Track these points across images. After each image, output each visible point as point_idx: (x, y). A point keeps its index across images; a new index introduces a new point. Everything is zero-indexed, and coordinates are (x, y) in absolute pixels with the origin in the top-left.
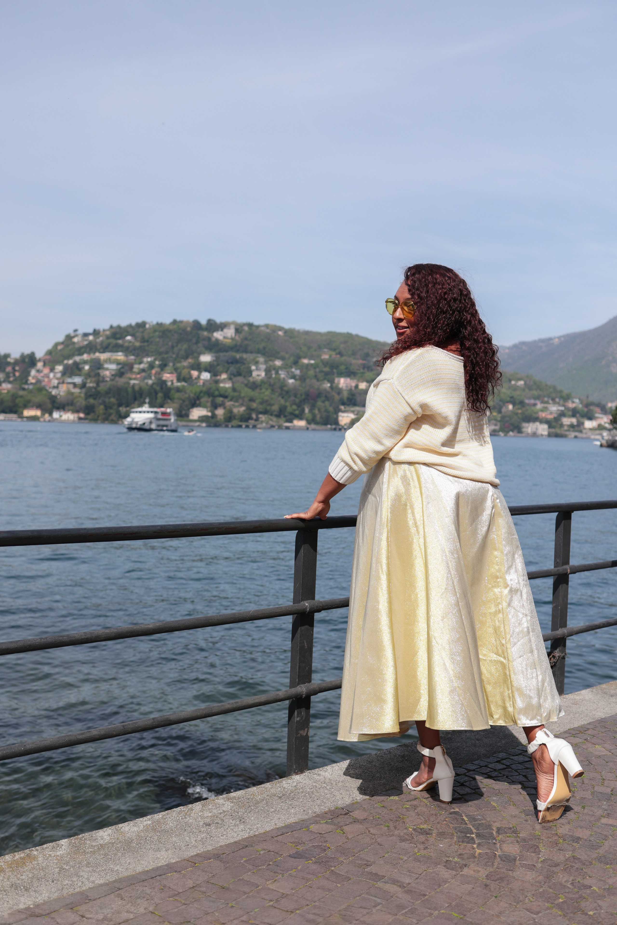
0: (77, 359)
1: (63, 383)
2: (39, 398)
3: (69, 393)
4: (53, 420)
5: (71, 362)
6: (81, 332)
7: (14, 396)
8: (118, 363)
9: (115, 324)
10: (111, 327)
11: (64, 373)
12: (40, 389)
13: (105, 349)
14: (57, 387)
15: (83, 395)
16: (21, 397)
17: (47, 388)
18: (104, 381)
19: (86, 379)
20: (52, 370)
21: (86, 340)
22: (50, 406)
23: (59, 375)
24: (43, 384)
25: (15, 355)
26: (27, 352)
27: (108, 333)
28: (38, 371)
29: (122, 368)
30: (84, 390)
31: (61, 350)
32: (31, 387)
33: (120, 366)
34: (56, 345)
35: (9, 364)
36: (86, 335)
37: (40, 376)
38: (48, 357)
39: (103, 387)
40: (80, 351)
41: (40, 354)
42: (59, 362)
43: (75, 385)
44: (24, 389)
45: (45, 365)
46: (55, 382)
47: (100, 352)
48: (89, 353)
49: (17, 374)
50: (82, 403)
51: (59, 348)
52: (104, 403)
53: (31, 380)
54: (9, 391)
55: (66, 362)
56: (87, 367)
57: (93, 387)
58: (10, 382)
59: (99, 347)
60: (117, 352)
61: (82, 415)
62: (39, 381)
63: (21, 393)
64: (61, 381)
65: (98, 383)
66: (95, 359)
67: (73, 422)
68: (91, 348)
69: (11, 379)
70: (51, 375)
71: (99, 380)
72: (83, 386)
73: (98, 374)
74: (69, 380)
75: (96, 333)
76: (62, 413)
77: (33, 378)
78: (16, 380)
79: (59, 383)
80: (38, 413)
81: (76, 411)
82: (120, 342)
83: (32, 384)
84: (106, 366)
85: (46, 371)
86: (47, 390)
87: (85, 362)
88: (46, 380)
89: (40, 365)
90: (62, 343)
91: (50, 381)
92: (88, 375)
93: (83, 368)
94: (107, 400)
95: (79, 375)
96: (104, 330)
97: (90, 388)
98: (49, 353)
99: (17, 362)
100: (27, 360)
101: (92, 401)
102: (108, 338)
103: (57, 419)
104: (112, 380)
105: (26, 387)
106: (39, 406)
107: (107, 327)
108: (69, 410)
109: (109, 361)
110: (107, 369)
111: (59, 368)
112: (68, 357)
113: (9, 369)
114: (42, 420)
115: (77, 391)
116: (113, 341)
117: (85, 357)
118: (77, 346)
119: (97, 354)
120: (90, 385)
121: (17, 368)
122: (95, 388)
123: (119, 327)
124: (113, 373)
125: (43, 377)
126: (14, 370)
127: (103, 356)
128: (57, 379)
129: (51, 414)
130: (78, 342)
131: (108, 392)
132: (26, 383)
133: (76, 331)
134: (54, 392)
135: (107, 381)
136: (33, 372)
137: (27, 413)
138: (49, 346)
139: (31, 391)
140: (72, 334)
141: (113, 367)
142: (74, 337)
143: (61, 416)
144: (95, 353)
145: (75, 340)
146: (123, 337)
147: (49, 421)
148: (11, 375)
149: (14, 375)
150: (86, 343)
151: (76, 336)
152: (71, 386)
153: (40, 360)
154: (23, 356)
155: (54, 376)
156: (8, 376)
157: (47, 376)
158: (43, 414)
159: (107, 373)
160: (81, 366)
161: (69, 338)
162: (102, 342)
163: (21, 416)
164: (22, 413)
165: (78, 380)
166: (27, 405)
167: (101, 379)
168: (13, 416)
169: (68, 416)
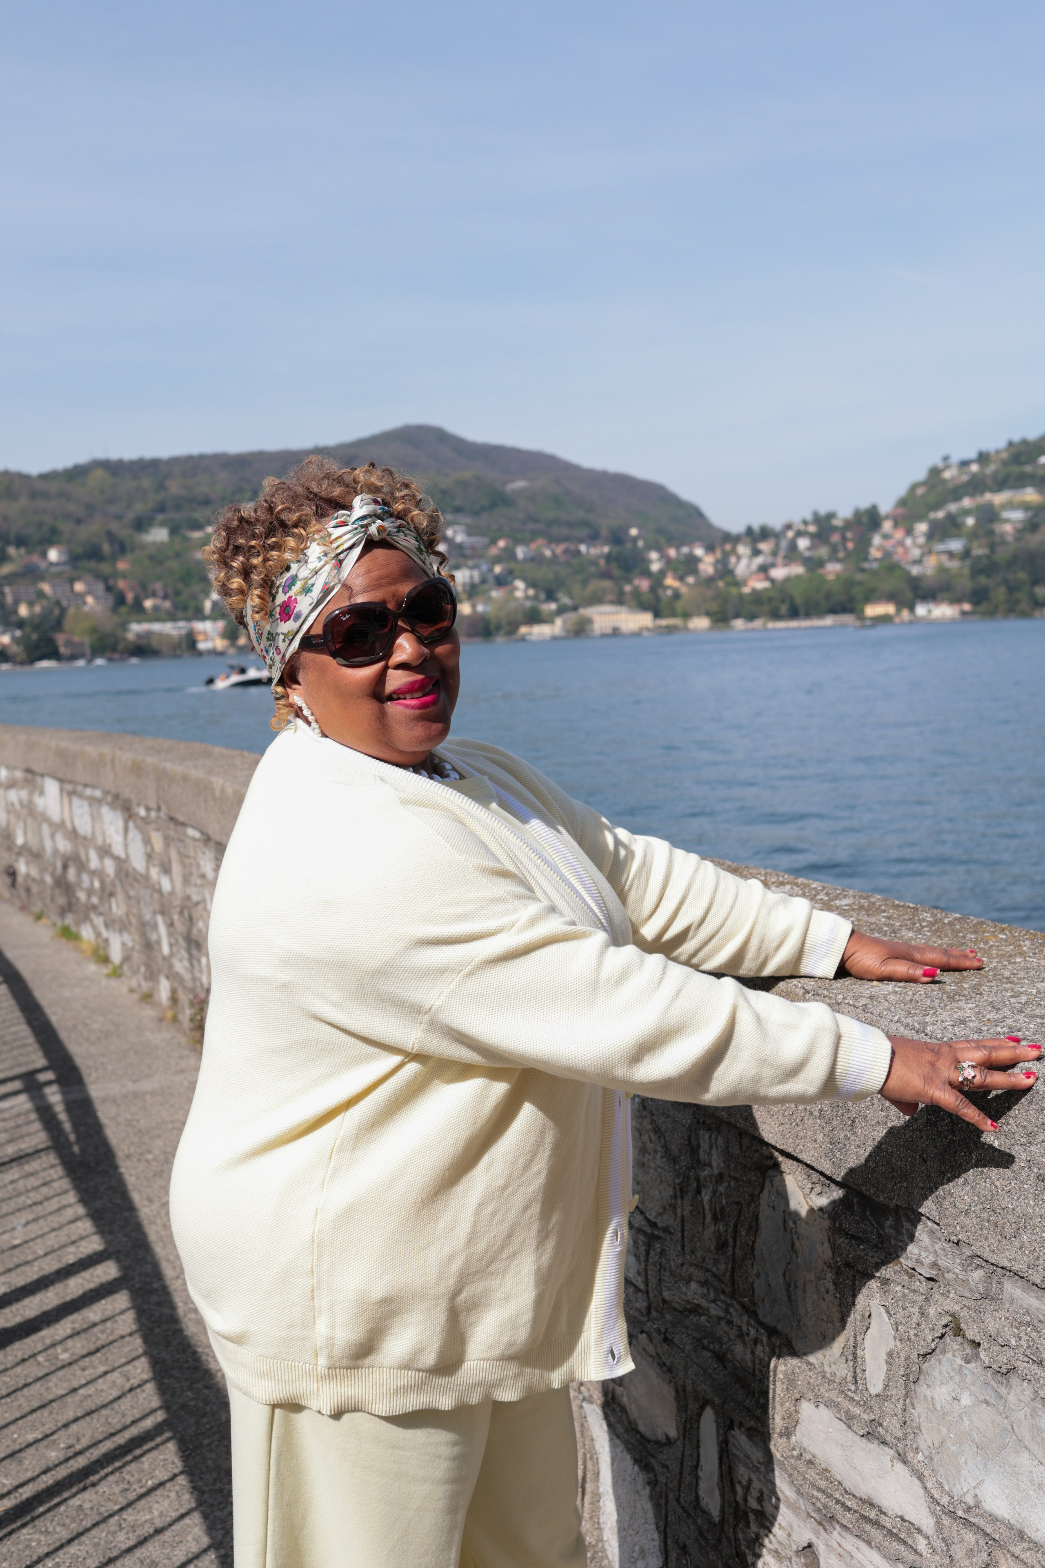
0: (953, 507)
1: (930, 552)
2: (889, 584)
3: (942, 570)
4: (915, 621)
5: (940, 514)
6: (955, 459)
7: (848, 584)
8: (1026, 506)
9: (1016, 437)
10: (1011, 444)
11: (930, 536)
12: (891, 566)
13: (1001, 484)
14: (918, 562)
15: (966, 571)
16: (860, 583)
17: (903, 563)
18: (1003, 542)
19: (970, 541)
20: (909, 532)
21: (965, 473)
22: (909, 595)
23: (921, 540)
24: (896, 558)
25: (845, 512)
26: (864, 504)
27: (1005, 455)
28: (886, 537)
29: (1036, 515)
30: (968, 563)
31: (923, 496)
32: (875, 565)
33: (1030, 514)
34: (914, 487)
35: (835, 529)
36: (965, 464)
37: (888, 545)
38: (901, 511)
39: (1002, 555)
40: (957, 493)
41: (886, 507)
42: (921, 518)
43: (951, 555)
44: (863, 570)
45: (896, 525)
46: (916, 553)
47: (992, 491)
48: (972, 495)
49: (850, 545)
50: (966, 584)
51: (920, 491)
52: (1005, 582)
53: (875, 553)
54: (838, 575)
55: (932, 515)
56: (970, 521)
57: (985, 556)
58: (839, 560)
59: (989, 482)
60: (1023, 486)
61: (967, 607)
62: (887, 554)
63: (859, 577)
64: (926, 549)
65: (992, 547)
66: (984, 505)
67: (953, 621)
68: (975, 486)
69: (841, 555)
70: (909, 542)
71: (994, 542)
72: (966, 554)
73: (991, 532)
74: (941, 547)
75: (983, 458)
76: (931, 606)
77: (878, 549)
78: (849, 554)
79: (922, 555)
80: (889, 609)
81: (956, 600)
82: (1028, 469)
83: (876, 560)
84: (1006, 515)
85: (899, 534)
86: (903, 569)
87: (967, 512)
88: (900, 550)
89: (887, 526)
90: (924, 483)
91: (907, 551)
92: (974, 535)
93: (964, 523)
94: (1010, 576)
95: (958, 536)
96: (998, 452)
97: (979, 558)
98: (903, 503)
99: (848, 525)
100: (865, 520)
101: (983, 580)
102: (1005, 463)
103: (923, 618)
104: (1017, 539)
105: (866, 565)
106: (891, 597)
107: (1002, 444)
108: (942, 601)
109: (1010, 505)
110: (1007, 521)
111: (922, 527)
112: (936, 507)
113: (835, 538)
114: (897, 620)
115: (954, 565)
116: (1015, 469)
117: (967, 502)
118: (950, 485)
119: (988, 496)
120: (979, 551)
121: (849, 535)
122: (988, 557)
123: (1024, 442)
124: (1019, 526)
125: (893, 546)
126: (844, 539)
127: (998, 498)
128: (920, 547)
129: (912, 608)
130: (953, 479)
131: (1013, 562)
132: (866, 559)
133: (946, 459)
134: (915, 571)
135: (1008, 543)
136: (877, 540)
137: (873, 610)
138: (901, 490)
139: (874, 573)
140: (940, 465)
141: (1018, 515)
142: (943, 470)
143: (930, 612)
144: (982, 493)
145: (947, 475)
146: (1032, 460)
147: (911, 623)
148: (840, 547)
149: (845, 548)
150: (965, 478)
151: (948, 467)
152: (944, 558)
153: (887, 517)
154: (858, 514)
155: (914, 542)
156: (834, 550)
157: (901, 543)
158: (899, 611)
159: (1008, 528)
160: (959, 520)
161: (935, 472)
162: (996, 473)
163: (861, 617)
164: (863, 611)
165: (956, 545)
166: (870, 597)
167: (998, 539)
168: (848, 619)
169: (943, 611)
